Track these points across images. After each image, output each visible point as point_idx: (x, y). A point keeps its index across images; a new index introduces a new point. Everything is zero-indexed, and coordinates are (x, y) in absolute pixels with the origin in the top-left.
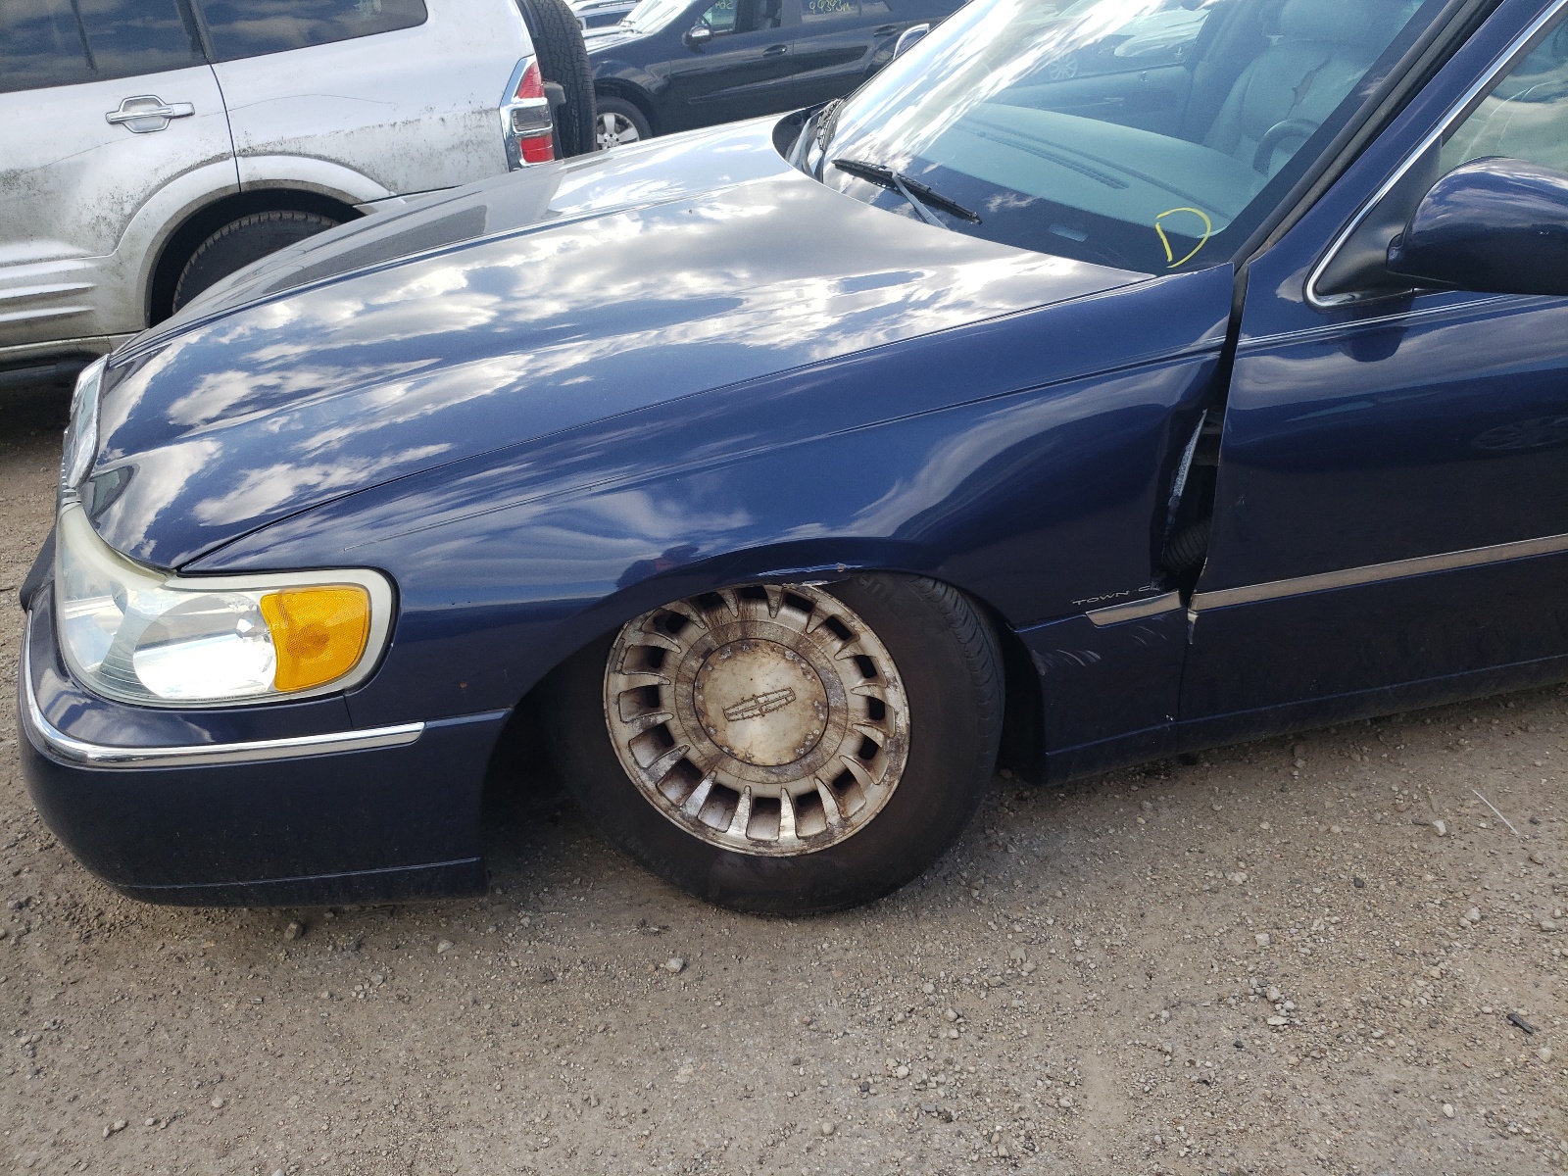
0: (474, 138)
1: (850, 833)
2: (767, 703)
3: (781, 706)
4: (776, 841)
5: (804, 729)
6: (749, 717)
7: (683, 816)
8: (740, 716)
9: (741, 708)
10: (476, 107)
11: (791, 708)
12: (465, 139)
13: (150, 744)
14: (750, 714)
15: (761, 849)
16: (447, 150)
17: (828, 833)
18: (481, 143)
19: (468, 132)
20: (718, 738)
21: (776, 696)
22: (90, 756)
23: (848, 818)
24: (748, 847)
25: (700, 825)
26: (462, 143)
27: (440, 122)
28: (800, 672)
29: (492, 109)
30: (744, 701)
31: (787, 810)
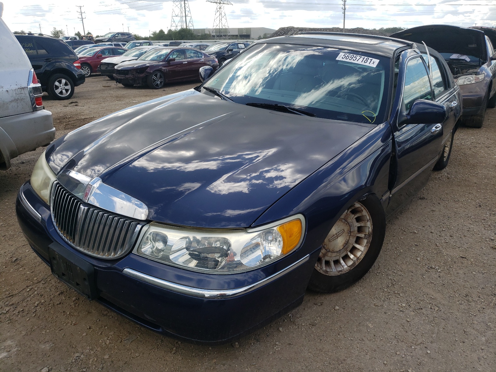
0: (19, 98)
1: (359, 261)
2: (339, 234)
3: (342, 234)
4: (343, 269)
5: (345, 239)
6: (335, 239)
7: (323, 271)
8: (332, 240)
9: (333, 238)
10: (19, 87)
11: (344, 234)
12: (16, 98)
13: (217, 289)
14: (335, 238)
15: (340, 273)
16: (10, 102)
17: (354, 263)
18: (22, 99)
19: (17, 95)
20: (326, 248)
21: (341, 232)
22: (206, 296)
23: (358, 258)
24: (337, 273)
25: (327, 272)
26: (15, 99)
27: (7, 92)
28: (345, 224)
29: (25, 87)
30: (334, 235)
31: (342, 261)
